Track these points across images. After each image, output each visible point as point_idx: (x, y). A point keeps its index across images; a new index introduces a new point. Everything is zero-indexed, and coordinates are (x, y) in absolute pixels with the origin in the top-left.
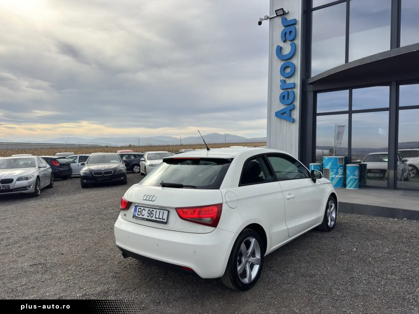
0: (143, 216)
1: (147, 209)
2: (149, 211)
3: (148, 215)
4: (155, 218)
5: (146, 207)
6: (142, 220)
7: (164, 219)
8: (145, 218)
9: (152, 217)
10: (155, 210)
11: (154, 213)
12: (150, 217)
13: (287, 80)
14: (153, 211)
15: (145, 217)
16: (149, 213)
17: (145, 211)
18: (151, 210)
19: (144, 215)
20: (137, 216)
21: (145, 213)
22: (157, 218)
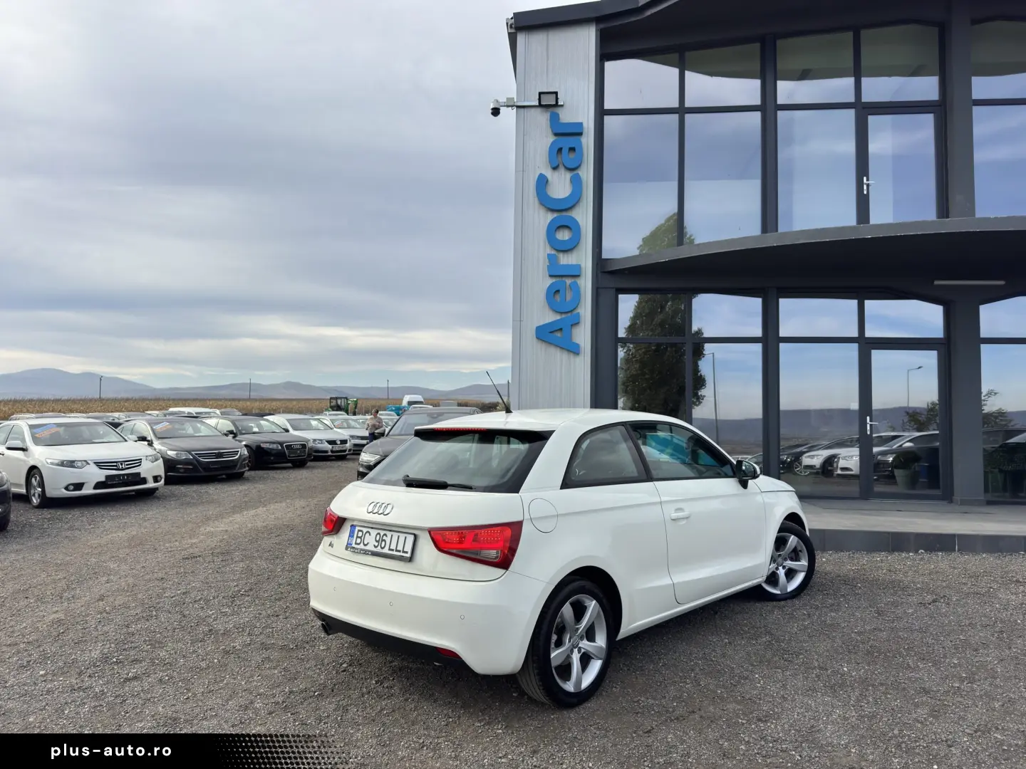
0: (366, 545)
1: (374, 532)
2: (378, 536)
3: (376, 544)
4: (390, 549)
5: (372, 528)
6: (364, 553)
7: (407, 552)
8: (369, 551)
9: (382, 548)
10: (389, 534)
11: (388, 540)
12: (379, 547)
13: (561, 255)
14: (385, 535)
15: (370, 547)
16: (378, 539)
17: (370, 535)
18: (382, 533)
19: (369, 543)
20: (354, 545)
21: (371, 541)
22: (393, 550)
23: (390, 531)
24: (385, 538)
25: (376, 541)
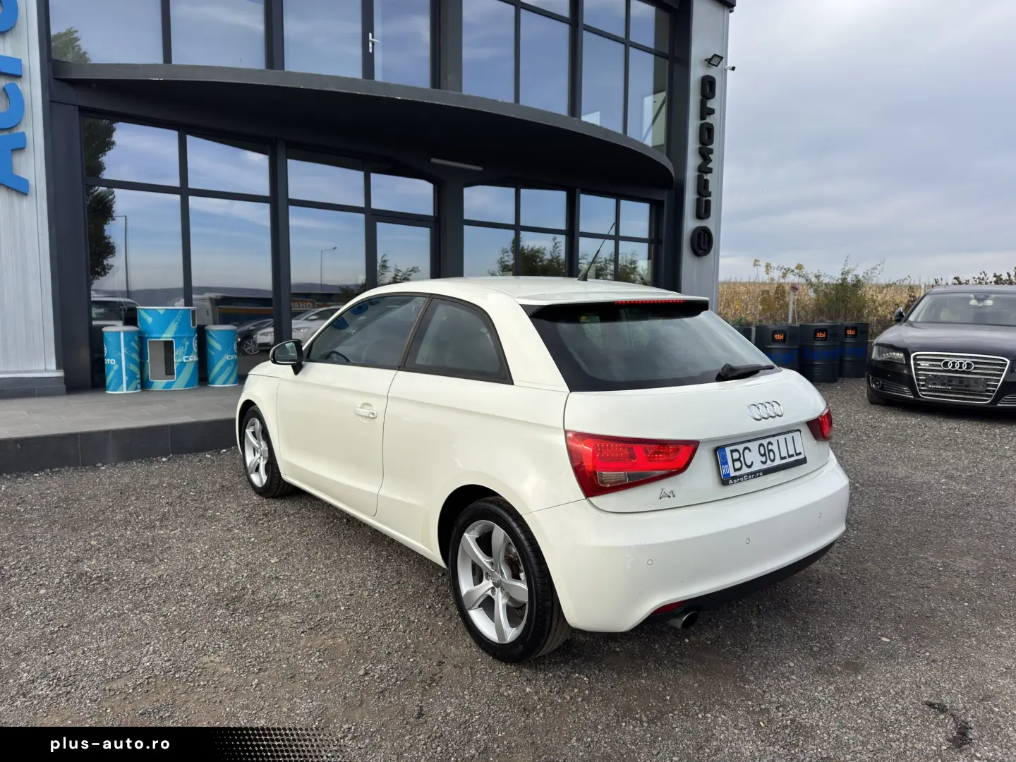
0: (749, 467)
1: (754, 446)
2: (762, 448)
3: (764, 459)
4: (781, 458)
5: (749, 441)
6: (754, 477)
8: (759, 471)
9: (773, 461)
10: (773, 440)
11: (775, 447)
12: (769, 462)
14: (770, 443)
15: (758, 466)
16: (771, 454)
17: (750, 451)
18: (765, 442)
19: (752, 462)
21: (754, 458)
22: (785, 458)
23: (774, 436)
24: (770, 447)
25: (762, 455)
